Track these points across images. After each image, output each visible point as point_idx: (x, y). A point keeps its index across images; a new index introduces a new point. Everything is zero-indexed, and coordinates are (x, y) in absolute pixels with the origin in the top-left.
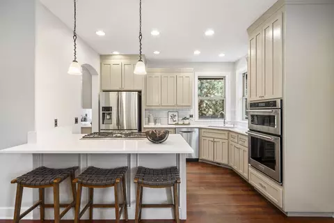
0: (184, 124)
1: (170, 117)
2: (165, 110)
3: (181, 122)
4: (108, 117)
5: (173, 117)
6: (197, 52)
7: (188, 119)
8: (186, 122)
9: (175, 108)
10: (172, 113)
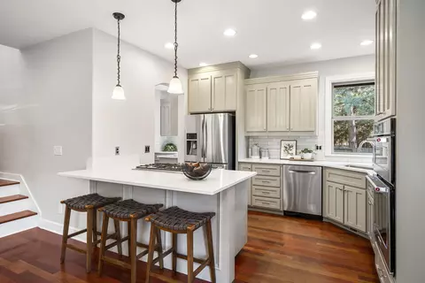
0: (302, 159)
1: (283, 149)
2: (277, 137)
3: (299, 157)
4: (194, 147)
5: (288, 148)
6: (316, 46)
7: (310, 152)
8: (308, 156)
9: (288, 134)
10: (287, 142)
